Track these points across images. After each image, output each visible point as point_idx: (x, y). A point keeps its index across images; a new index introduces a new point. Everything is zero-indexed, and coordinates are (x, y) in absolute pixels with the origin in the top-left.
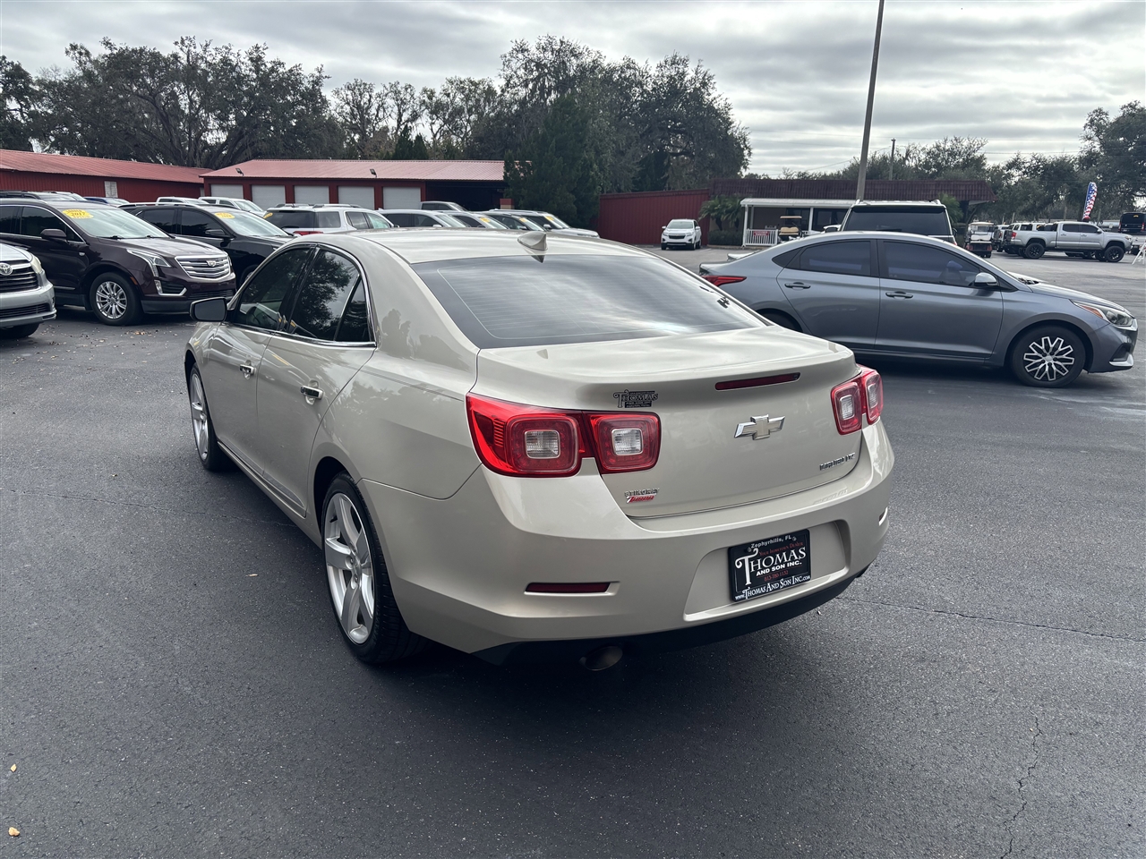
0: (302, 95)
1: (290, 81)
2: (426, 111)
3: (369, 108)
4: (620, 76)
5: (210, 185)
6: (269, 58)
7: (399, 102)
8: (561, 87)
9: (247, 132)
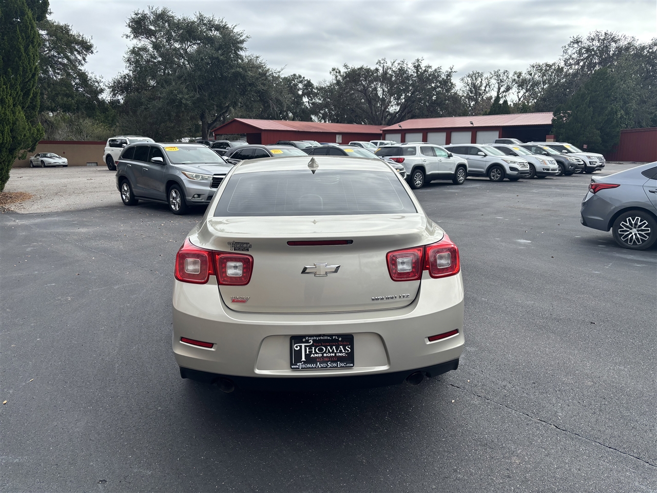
0: (440, 82)
1: (435, 76)
2: (516, 85)
3: (481, 86)
4: (648, 51)
5: (385, 134)
6: (423, 65)
7: (499, 81)
8: (602, 62)
9: (409, 105)
